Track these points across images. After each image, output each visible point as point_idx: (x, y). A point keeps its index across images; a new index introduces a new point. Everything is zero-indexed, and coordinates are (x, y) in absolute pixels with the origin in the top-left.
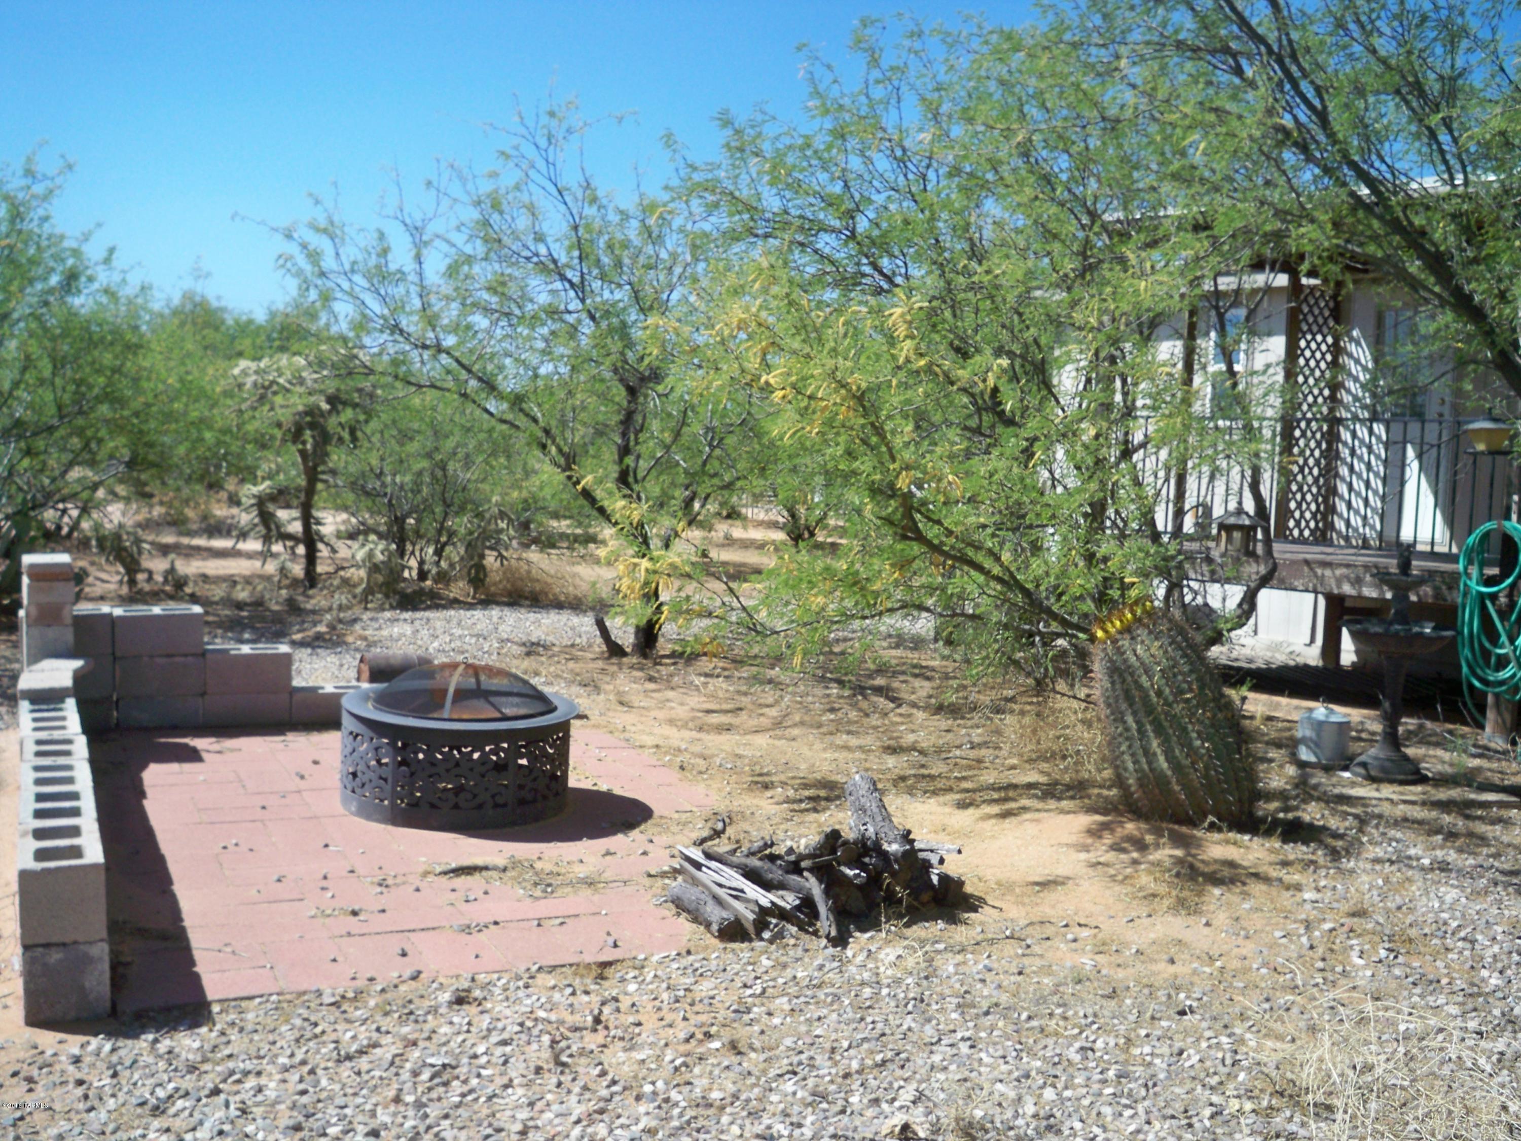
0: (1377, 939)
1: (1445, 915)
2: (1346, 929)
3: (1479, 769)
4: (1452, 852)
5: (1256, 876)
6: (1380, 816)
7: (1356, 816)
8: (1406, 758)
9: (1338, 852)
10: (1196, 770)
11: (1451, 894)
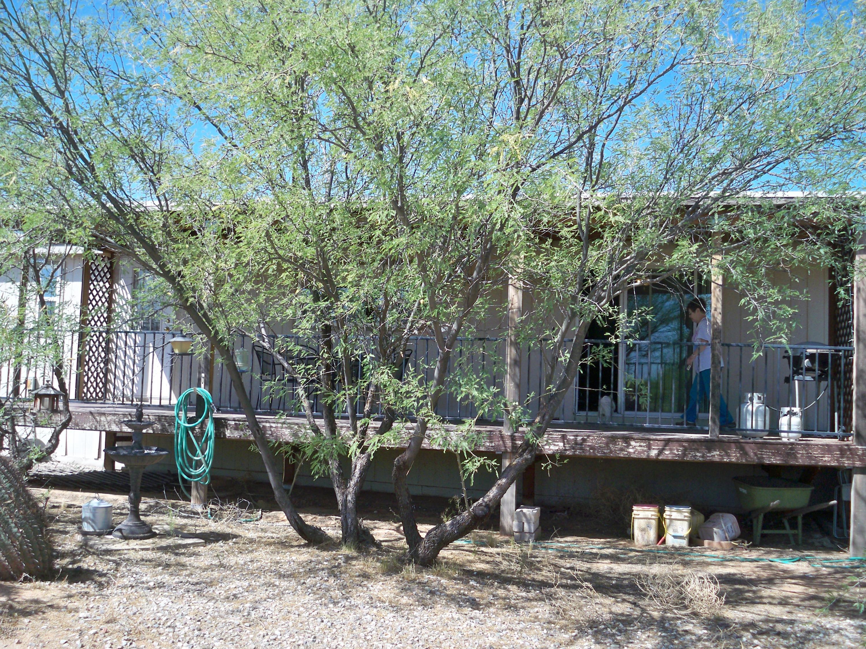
0: (121, 634)
1: (159, 615)
2: (103, 631)
3: (185, 525)
4: (166, 576)
5: (51, 606)
6: (128, 560)
7: (114, 561)
8: (144, 523)
9: (103, 585)
10: (14, 546)
11: (164, 601)
